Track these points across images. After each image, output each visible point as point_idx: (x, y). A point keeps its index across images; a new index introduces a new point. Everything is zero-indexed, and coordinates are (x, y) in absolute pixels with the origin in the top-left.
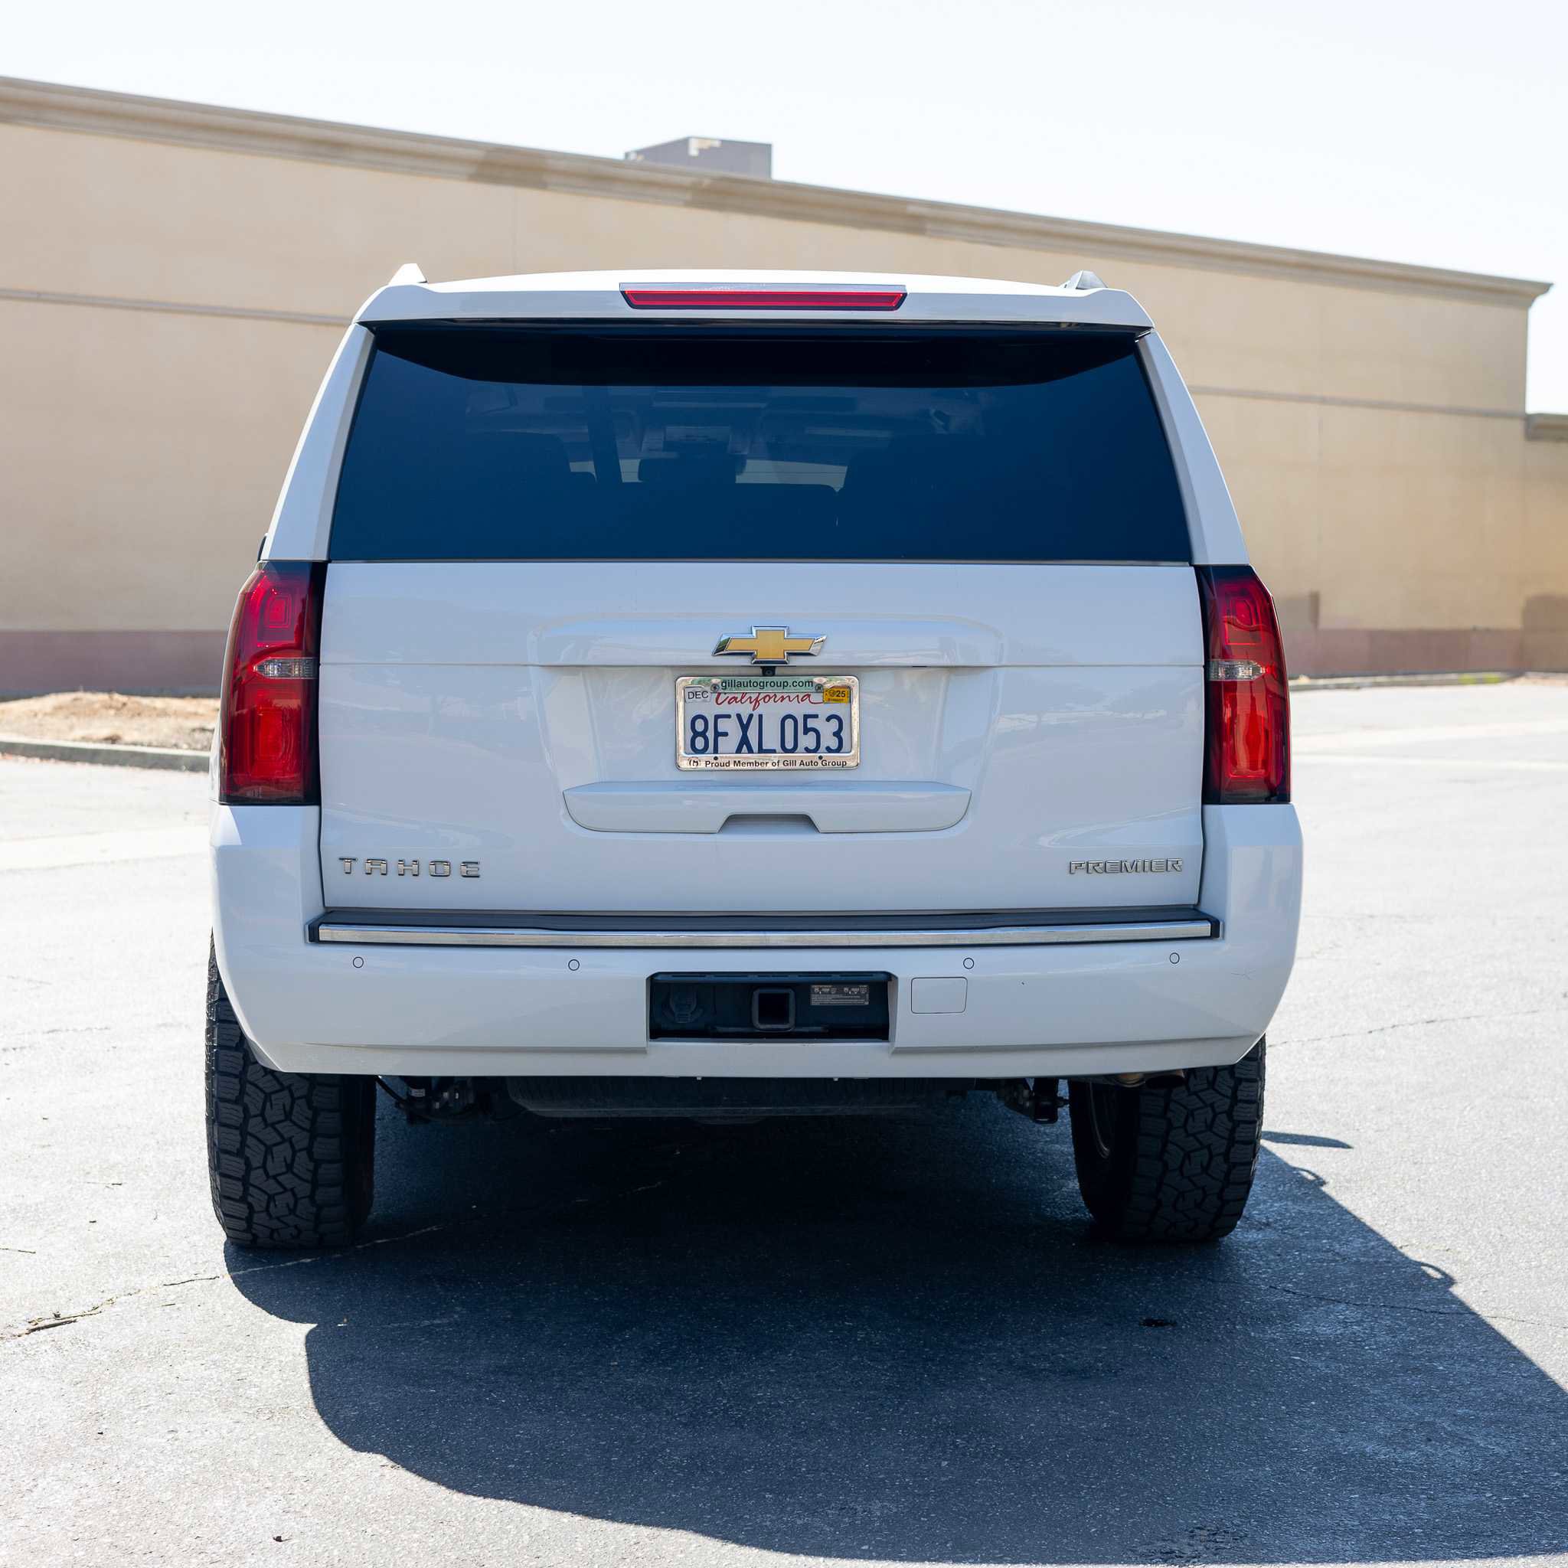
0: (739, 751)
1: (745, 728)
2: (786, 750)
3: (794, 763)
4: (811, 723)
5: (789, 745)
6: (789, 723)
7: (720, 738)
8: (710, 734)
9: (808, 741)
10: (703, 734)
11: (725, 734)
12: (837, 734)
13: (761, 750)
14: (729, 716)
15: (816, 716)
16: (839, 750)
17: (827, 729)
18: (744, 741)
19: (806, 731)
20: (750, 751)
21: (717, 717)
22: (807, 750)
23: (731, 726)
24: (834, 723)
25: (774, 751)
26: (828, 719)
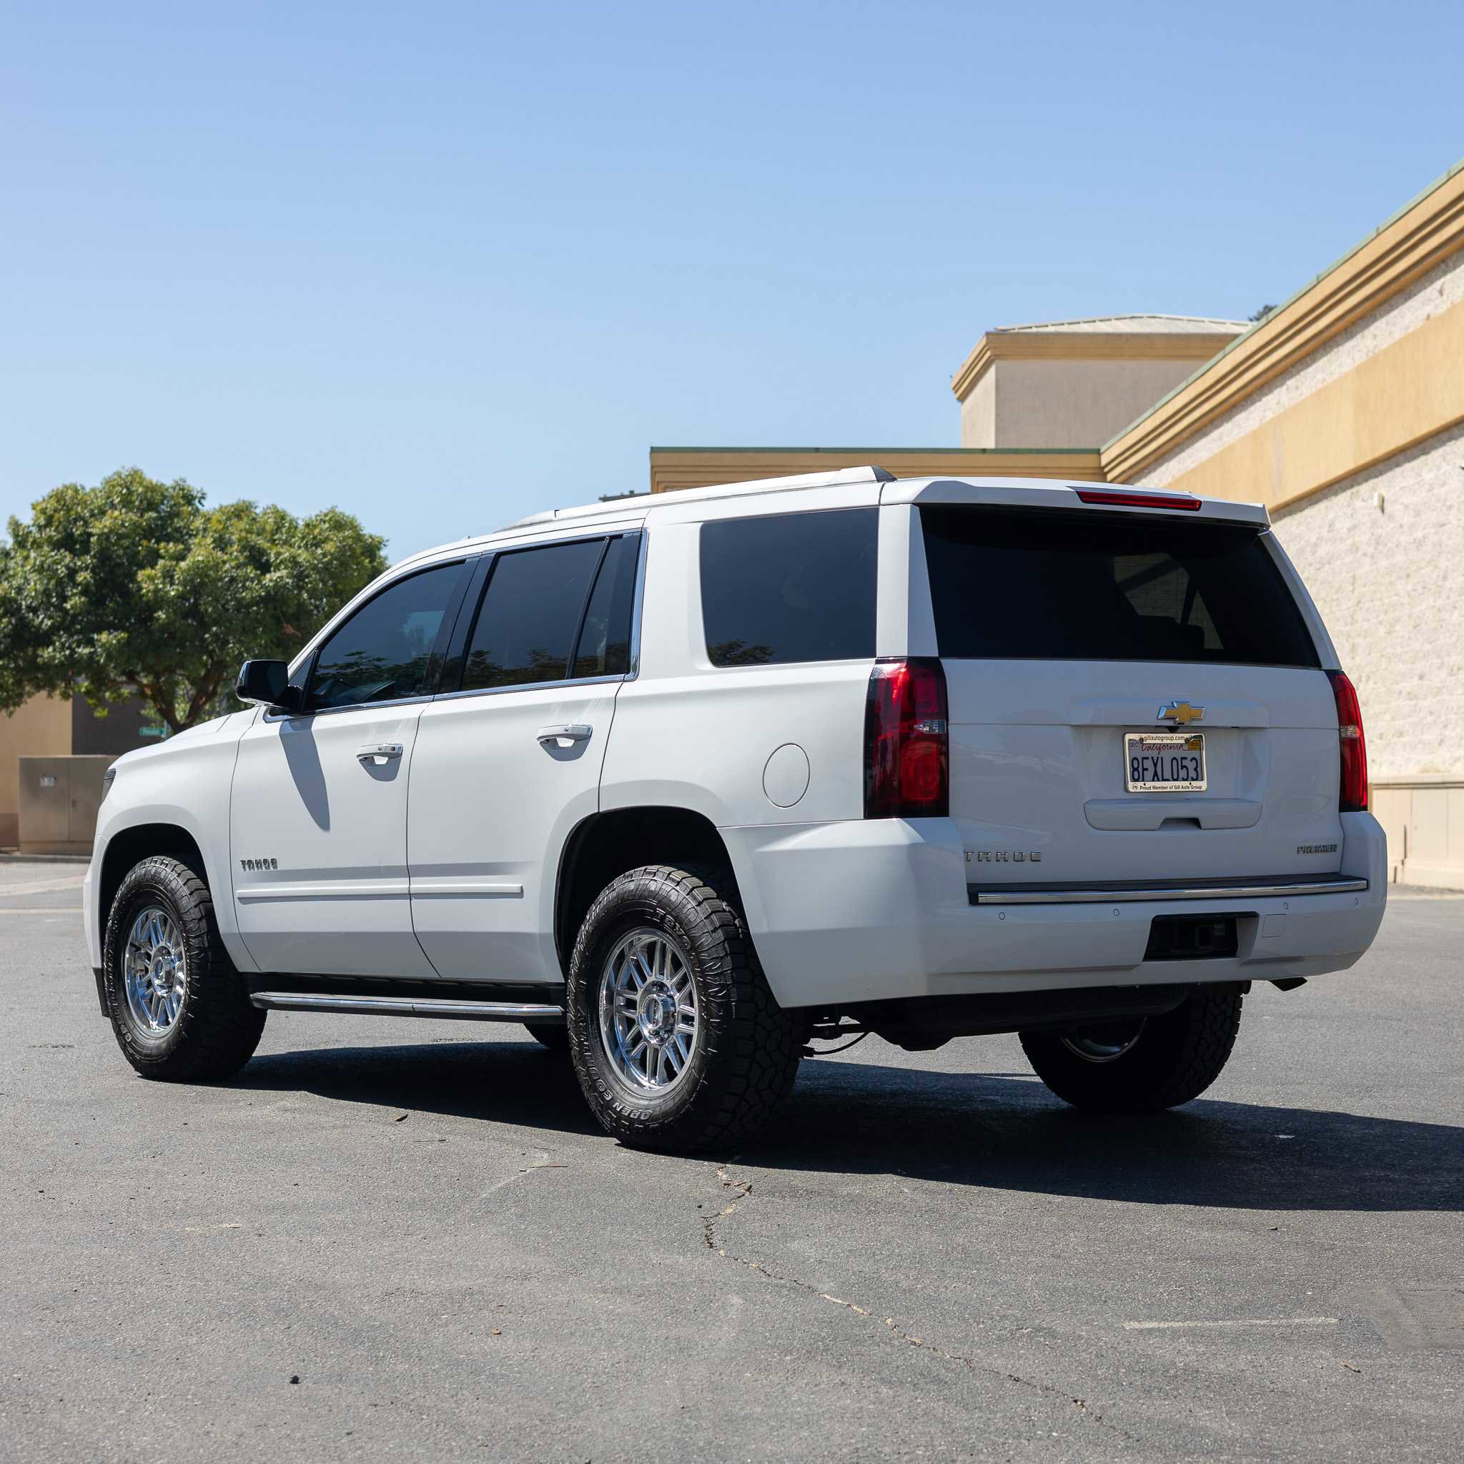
0: (1153, 780)
1: (1155, 765)
2: (1174, 780)
3: (1179, 787)
4: (1185, 763)
5: (1175, 777)
6: (1175, 762)
7: (1145, 772)
8: (1140, 770)
9: (1183, 773)
10: (1137, 769)
11: (1147, 769)
12: (1196, 769)
13: (1164, 780)
14: (1148, 758)
15: (1186, 758)
16: (1196, 780)
17: (1191, 765)
18: (1156, 774)
19: (1183, 767)
20: (1158, 780)
21: (1143, 758)
22: (1184, 780)
23: (1148, 764)
24: (1194, 761)
25: (1168, 780)
26: (1191, 760)
